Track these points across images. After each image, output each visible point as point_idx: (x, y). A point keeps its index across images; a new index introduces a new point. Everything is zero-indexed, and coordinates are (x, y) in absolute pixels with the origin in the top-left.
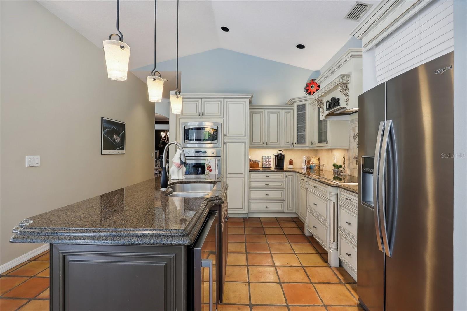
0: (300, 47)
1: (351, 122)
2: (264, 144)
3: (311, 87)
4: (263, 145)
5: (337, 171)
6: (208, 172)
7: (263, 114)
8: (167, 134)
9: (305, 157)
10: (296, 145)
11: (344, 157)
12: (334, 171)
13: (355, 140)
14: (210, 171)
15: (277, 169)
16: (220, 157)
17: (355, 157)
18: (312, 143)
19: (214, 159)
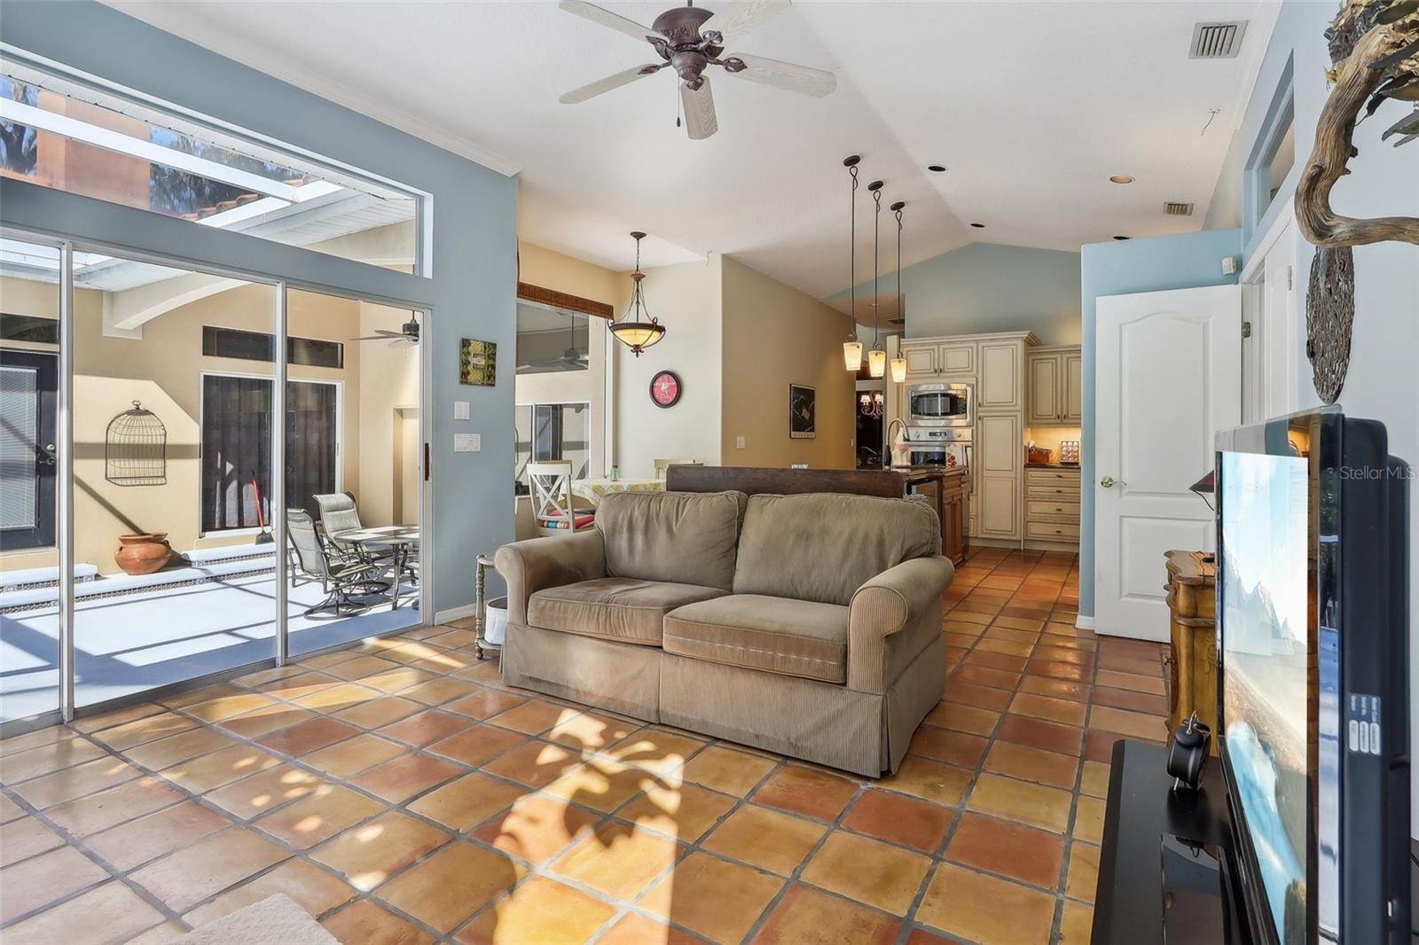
2: (1059, 417)
4: (1057, 421)
7: (1056, 361)
8: (874, 398)
16: (971, 441)
19: (961, 446)
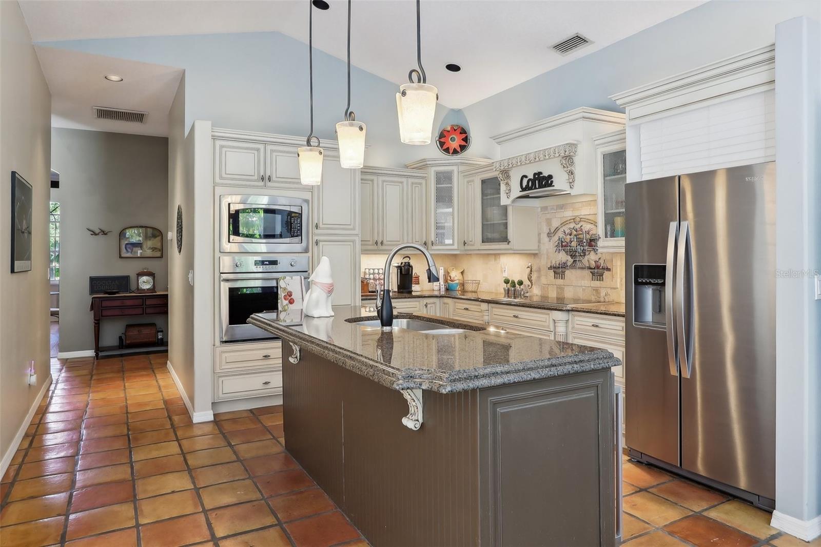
0: (453, 68)
1: (541, 209)
2: (376, 243)
3: (450, 139)
4: (375, 247)
5: (513, 292)
6: (287, 305)
7: (373, 184)
9: (442, 268)
10: (435, 247)
11: (531, 268)
12: (507, 291)
13: (550, 239)
14: (291, 302)
15: (402, 293)
16: (306, 272)
17: (551, 267)
18: (465, 243)
19: (299, 277)
